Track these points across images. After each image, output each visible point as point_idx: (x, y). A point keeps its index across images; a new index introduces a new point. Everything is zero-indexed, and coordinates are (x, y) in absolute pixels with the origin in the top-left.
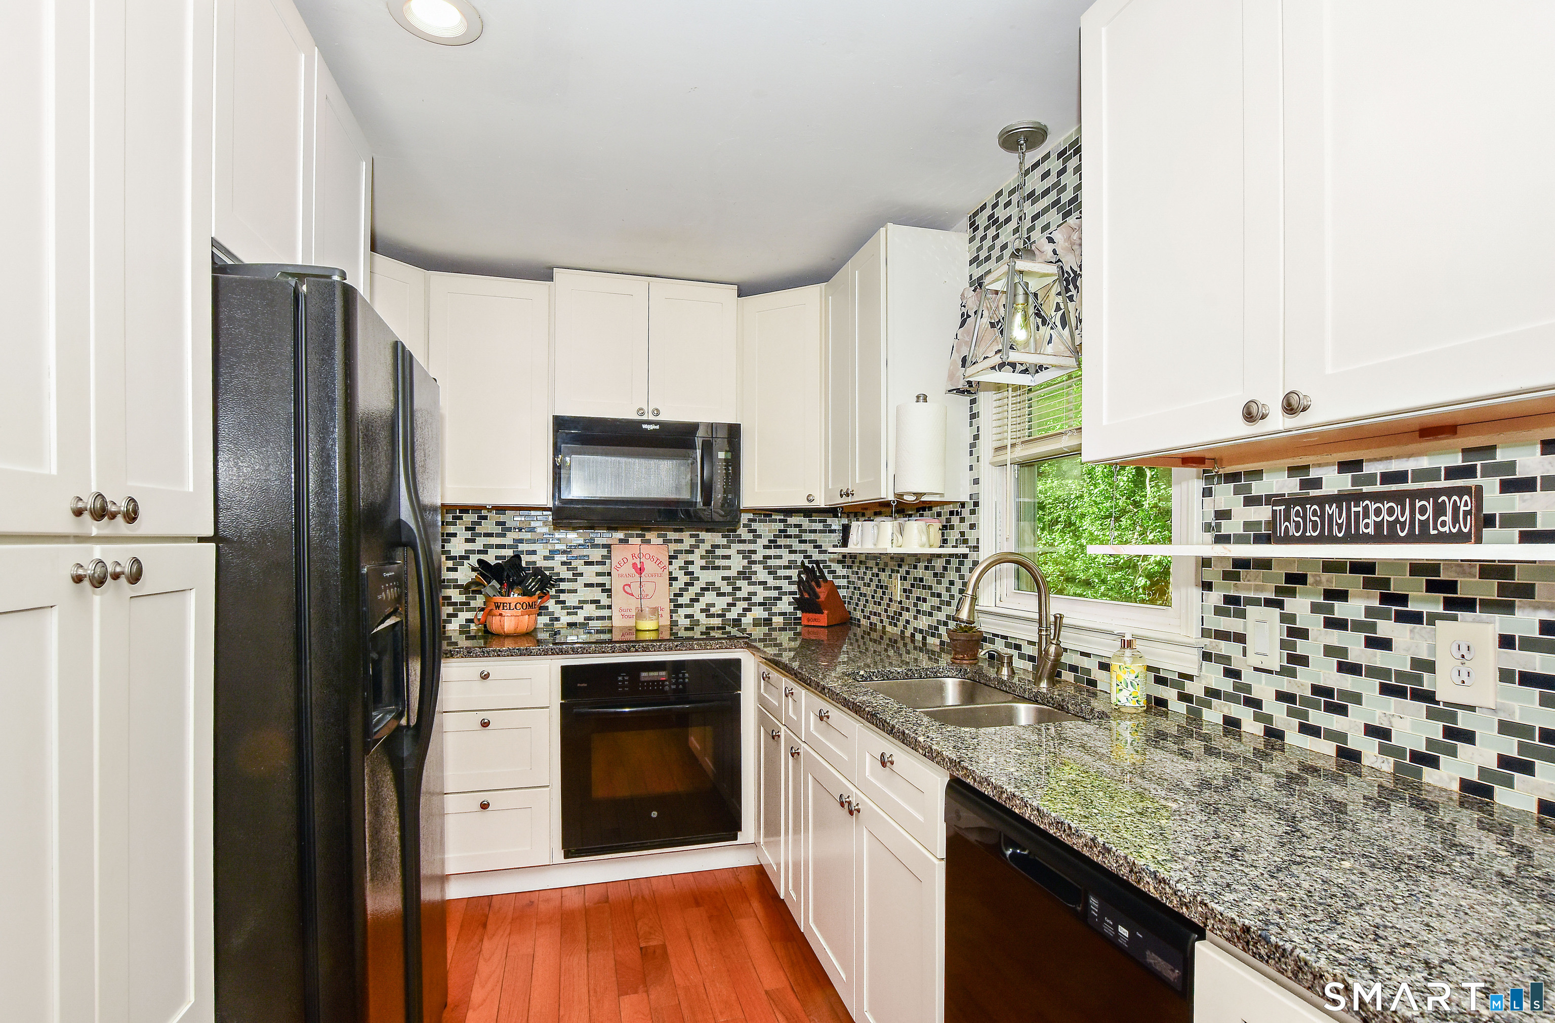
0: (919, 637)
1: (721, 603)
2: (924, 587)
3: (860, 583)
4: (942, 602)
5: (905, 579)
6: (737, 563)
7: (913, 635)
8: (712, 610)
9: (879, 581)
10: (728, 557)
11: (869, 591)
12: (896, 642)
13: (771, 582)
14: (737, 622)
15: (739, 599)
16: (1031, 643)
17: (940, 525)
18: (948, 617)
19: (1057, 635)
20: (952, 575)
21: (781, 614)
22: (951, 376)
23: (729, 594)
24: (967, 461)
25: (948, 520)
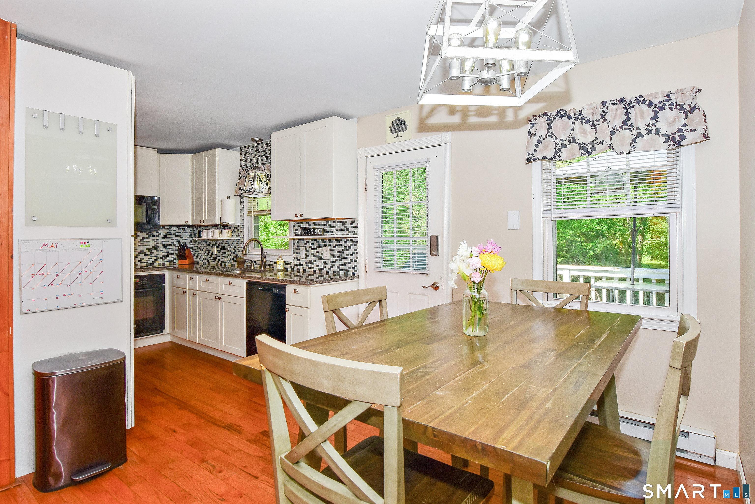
0: (223, 264)
1: (146, 258)
2: (225, 249)
3: (198, 250)
4: (232, 253)
5: (218, 247)
6: (152, 244)
7: (221, 264)
8: (143, 261)
9: (207, 248)
10: (149, 242)
11: (203, 252)
12: (214, 267)
13: (165, 250)
14: (152, 264)
15: (153, 256)
16: (258, 260)
17: (231, 231)
18: (234, 257)
19: (265, 257)
20: (235, 245)
21: (168, 261)
22: (236, 192)
23: (149, 255)
24: (240, 214)
25: (234, 230)
